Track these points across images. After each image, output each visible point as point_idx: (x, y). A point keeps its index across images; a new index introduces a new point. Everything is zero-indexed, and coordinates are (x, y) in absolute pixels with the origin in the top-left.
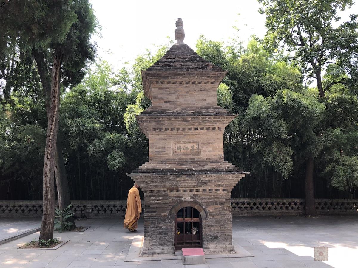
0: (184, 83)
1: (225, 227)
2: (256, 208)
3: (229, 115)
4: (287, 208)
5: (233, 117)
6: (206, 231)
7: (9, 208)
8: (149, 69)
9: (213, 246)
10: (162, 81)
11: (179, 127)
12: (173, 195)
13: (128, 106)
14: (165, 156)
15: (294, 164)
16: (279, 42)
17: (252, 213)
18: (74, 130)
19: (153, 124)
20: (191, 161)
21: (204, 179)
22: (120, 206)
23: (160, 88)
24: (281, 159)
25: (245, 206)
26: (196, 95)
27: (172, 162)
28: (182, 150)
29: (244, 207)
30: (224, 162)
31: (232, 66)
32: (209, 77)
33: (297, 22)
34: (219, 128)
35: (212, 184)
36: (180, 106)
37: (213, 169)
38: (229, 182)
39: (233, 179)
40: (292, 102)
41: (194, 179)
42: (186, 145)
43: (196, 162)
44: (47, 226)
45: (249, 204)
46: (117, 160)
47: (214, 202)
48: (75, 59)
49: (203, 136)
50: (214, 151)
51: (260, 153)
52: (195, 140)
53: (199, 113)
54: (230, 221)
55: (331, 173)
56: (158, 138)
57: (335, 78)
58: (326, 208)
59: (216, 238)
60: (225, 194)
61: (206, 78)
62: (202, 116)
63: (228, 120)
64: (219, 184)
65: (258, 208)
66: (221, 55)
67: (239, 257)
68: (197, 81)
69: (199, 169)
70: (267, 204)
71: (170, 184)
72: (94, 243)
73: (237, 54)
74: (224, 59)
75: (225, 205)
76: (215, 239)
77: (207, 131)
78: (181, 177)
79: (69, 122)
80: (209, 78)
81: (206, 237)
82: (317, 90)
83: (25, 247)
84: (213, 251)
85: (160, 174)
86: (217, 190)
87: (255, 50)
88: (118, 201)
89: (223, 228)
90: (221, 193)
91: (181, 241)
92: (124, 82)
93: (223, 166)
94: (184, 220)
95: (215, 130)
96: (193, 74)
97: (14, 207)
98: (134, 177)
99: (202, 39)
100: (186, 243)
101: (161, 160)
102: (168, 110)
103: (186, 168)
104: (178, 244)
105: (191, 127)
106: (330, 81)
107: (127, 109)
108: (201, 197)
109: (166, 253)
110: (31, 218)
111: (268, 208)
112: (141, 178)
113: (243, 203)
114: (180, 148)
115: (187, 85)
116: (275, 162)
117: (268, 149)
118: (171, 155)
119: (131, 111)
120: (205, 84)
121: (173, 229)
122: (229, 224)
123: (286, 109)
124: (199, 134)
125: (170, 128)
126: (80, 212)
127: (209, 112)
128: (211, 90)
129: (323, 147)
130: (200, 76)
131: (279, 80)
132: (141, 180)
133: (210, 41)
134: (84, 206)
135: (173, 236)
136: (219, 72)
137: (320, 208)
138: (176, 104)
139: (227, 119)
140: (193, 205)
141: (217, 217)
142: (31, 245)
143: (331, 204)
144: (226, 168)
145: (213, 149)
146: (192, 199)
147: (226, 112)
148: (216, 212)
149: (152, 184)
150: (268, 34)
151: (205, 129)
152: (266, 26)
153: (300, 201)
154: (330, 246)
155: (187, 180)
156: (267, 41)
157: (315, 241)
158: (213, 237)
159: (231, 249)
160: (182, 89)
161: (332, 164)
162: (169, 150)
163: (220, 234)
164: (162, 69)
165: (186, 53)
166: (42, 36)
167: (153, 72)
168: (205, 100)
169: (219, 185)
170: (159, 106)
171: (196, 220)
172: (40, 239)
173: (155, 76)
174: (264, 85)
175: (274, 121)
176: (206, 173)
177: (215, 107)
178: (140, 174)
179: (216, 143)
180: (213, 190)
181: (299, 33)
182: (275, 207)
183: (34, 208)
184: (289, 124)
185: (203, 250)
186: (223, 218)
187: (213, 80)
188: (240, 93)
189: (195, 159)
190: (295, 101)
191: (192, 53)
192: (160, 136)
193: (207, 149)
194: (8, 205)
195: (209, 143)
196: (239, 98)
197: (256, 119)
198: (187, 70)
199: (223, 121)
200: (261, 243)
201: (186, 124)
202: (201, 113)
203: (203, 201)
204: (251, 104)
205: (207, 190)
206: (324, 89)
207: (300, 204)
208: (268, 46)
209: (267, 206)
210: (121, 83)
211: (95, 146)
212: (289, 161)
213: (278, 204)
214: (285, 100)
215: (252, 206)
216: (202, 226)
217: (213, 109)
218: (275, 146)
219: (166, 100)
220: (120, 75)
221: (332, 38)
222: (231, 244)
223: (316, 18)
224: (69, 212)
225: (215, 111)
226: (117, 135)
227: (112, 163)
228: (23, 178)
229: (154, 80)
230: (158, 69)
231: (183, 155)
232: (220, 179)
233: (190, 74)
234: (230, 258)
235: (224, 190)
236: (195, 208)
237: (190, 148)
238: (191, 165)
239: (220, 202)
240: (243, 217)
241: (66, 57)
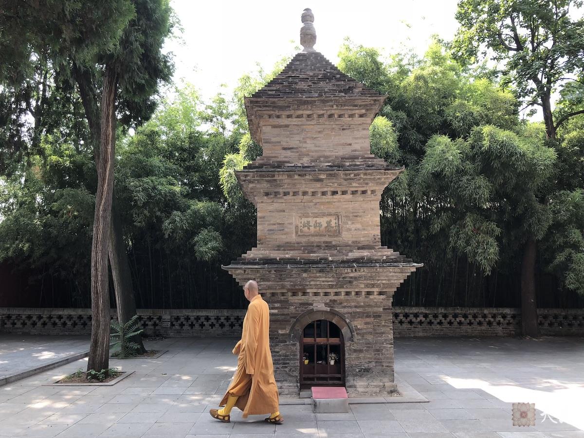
0: (315, 116)
1: (382, 354)
2: (438, 323)
3: (388, 170)
4: (490, 323)
5: (396, 173)
6: (351, 359)
7: (42, 321)
8: (258, 95)
9: (363, 384)
10: (278, 114)
11: (307, 190)
12: (296, 301)
13: (226, 156)
14: (283, 238)
15: (502, 251)
16: (478, 46)
17: (430, 332)
18: (141, 197)
19: (264, 186)
20: (326, 246)
21: (347, 275)
22: (215, 319)
23: (274, 127)
24: (478, 242)
25: (419, 319)
26: (335, 136)
27: (294, 247)
28: (312, 228)
29: (417, 321)
30: (380, 246)
31: (398, 88)
32: (356, 106)
33: (510, 10)
34: (373, 192)
35: (361, 283)
36: (308, 155)
37: (363, 258)
38: (389, 280)
39: (396, 274)
40: (498, 146)
41: (330, 275)
42: (319, 220)
43: (335, 247)
44: (99, 350)
45: (426, 316)
46: (210, 245)
47: (364, 313)
48: (138, 80)
49: (346, 205)
50: (364, 229)
51: (444, 232)
52: (332, 211)
53: (340, 166)
54: (391, 344)
55: (565, 266)
56: (272, 208)
57: (574, 105)
58: (556, 325)
59: (367, 370)
60: (382, 299)
61: (352, 108)
62: (344, 170)
63: (387, 178)
64: (372, 284)
65: (440, 323)
66: (378, 69)
67: (404, 402)
68: (336, 112)
69: (339, 258)
70: (455, 316)
71: (292, 283)
72: (173, 377)
73: (406, 67)
74: (386, 75)
75: (382, 317)
76: (365, 372)
77: (353, 196)
78: (310, 272)
79: (132, 183)
80: (356, 108)
81: (350, 369)
82: (544, 126)
83: (66, 381)
84: (362, 392)
85: (276, 266)
86: (369, 293)
87: (438, 60)
88: (212, 310)
89: (379, 354)
90: (375, 297)
91: (311, 376)
92: (219, 117)
93: (380, 254)
94: (315, 341)
95: (367, 194)
96: (328, 102)
97: (50, 318)
98: (233, 271)
99: (347, 43)
100: (319, 379)
101: (277, 243)
102: (289, 162)
103: (318, 256)
104: (305, 379)
105: (325, 189)
106: (566, 109)
107: (225, 162)
108: (343, 305)
109: (286, 395)
110: (75, 335)
111: (458, 323)
112: (245, 272)
113: (416, 315)
114: (307, 225)
115: (320, 121)
116: (470, 248)
117: (458, 226)
118: (294, 235)
119: (231, 164)
120: (349, 117)
121: (296, 355)
122: (389, 349)
123: (489, 158)
124: (339, 201)
125: (291, 191)
126: (152, 327)
127: (356, 165)
128: (360, 128)
129: (551, 222)
130: (341, 105)
131: (476, 109)
132: (245, 276)
133: (361, 47)
134: (158, 319)
135: (298, 366)
136: (373, 97)
137: (546, 324)
138: (301, 151)
139: (385, 176)
140: (329, 318)
141: (370, 338)
142: (75, 379)
143: (565, 317)
144: (385, 258)
145: (363, 226)
146: (328, 307)
147: (385, 164)
148: (368, 328)
149: (262, 283)
150: (460, 32)
151: (349, 192)
152: (457, 19)
153: (512, 313)
154: (559, 386)
155: (320, 277)
156: (457, 44)
157: (534, 379)
158: (363, 369)
159: (393, 389)
160: (312, 127)
161: (568, 251)
162: (291, 228)
163: (373, 364)
164: (278, 94)
165: (318, 68)
166: (79, 42)
167: (264, 99)
168: (350, 144)
169: (373, 286)
170: (273, 155)
171: (334, 341)
172: (88, 370)
173: (266, 106)
174: (451, 118)
175: (468, 180)
176: (351, 265)
177: (366, 156)
178: (244, 267)
179: (368, 215)
180: (363, 293)
181: (514, 29)
182: (470, 321)
183: (80, 320)
184: (493, 183)
185: (346, 390)
186: (379, 339)
187: (363, 111)
188: (411, 132)
189: (334, 243)
190: (503, 144)
191: (329, 67)
192: (276, 206)
193: (353, 227)
194: (42, 316)
195: (356, 216)
196: (410, 142)
197: (437, 176)
198: (320, 95)
199: (379, 179)
200: (442, 381)
201: (318, 185)
202: (343, 166)
203: (346, 310)
204: (429, 151)
205: (353, 293)
206: (555, 124)
207: (512, 317)
208: (460, 54)
209: (455, 319)
210: (215, 119)
211: (174, 221)
212: (491, 245)
213: (475, 316)
214: (486, 143)
215: (430, 320)
216: (344, 351)
217: (362, 160)
218: (469, 220)
219: (285, 145)
220: (214, 105)
221: (569, 37)
222: (393, 381)
223: (543, 3)
224: (135, 328)
225: (366, 162)
226: (210, 204)
227: (201, 249)
228: (63, 273)
229: (265, 112)
230: (272, 95)
231: (313, 236)
232: (374, 274)
233: (324, 102)
234: (390, 403)
235: (380, 293)
236: (334, 321)
237: (324, 225)
238: (325, 253)
239: (374, 313)
240: (415, 338)
241: (123, 77)
